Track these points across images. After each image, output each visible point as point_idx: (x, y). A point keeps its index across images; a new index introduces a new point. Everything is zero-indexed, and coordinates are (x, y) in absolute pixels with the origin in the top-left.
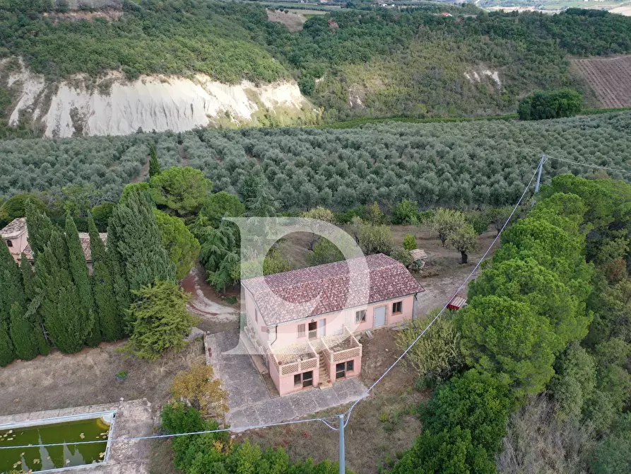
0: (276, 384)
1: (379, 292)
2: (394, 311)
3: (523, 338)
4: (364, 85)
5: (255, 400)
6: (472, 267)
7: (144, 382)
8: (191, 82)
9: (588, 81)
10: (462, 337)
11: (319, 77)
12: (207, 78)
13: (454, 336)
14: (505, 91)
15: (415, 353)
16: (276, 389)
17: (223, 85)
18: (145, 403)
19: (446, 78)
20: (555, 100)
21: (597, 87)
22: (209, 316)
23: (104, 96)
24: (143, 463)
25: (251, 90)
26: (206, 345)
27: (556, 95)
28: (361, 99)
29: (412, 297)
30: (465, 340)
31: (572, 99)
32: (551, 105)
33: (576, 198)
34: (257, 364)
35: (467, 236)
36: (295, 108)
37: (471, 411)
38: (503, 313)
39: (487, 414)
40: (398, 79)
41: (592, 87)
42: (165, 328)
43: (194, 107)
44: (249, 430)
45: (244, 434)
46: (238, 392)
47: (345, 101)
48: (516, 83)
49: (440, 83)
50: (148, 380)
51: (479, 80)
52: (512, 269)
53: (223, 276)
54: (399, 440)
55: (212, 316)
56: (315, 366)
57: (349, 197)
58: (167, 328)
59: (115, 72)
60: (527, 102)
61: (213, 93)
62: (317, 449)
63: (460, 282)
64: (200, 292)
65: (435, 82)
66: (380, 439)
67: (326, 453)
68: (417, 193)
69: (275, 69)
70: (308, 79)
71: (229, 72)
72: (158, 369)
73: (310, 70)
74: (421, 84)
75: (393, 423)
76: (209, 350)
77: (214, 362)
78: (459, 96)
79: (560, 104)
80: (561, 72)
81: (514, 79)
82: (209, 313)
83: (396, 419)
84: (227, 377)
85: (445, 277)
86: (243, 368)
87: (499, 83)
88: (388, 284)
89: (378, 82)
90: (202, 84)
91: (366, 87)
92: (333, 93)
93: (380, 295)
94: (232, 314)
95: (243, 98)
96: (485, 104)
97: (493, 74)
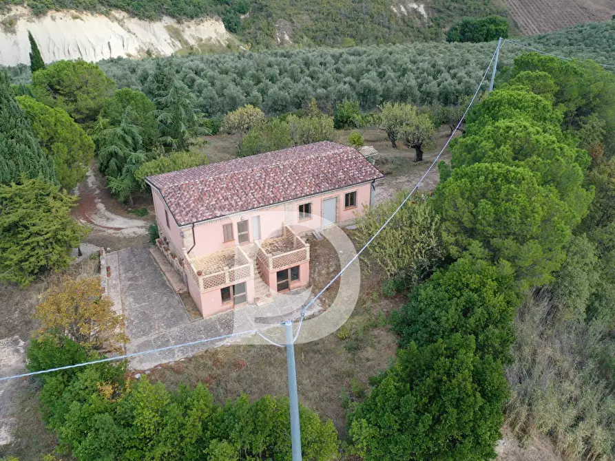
0: (197, 302)
1: (326, 179)
2: (347, 205)
3: (529, 211)
4: (291, 20)
5: (169, 326)
6: (428, 165)
7: (16, 315)
8: (106, 19)
9: (510, 12)
10: (443, 220)
11: (244, 13)
12: (124, 14)
13: (432, 221)
14: (431, 24)
15: (382, 247)
16: (198, 310)
17: (142, 22)
18: (16, 342)
19: (373, 11)
20: (483, 26)
21: (518, 18)
22: (111, 231)
23: (9, 34)
24: (6, 424)
25: (172, 26)
26: (103, 262)
27: (484, 22)
28: (288, 35)
29: (368, 186)
30: (448, 223)
31: (499, 25)
32: (480, 31)
33: (545, 76)
34: (172, 281)
35: (422, 127)
36: (221, 45)
37: (466, 312)
38: (499, 181)
39: (489, 314)
40: (325, 14)
41: (514, 18)
42: (36, 239)
43: (111, 44)
44: (160, 365)
45: (153, 371)
46: (145, 317)
47: (272, 37)
48: (442, 16)
49: (368, 17)
50: (23, 313)
51: (406, 14)
52: (501, 131)
53: (127, 181)
54: (368, 360)
55: (115, 231)
56: (248, 275)
57: (282, 101)
58: (40, 238)
59: (20, 8)
60: (456, 29)
61: (132, 30)
62: (257, 382)
63: (418, 179)
64: (101, 206)
65: (362, 16)
66: (342, 362)
67: (268, 388)
68: (358, 94)
69: (197, 4)
70: (231, 15)
71: (147, 7)
72: (35, 296)
73: (234, 6)
74: (349, 18)
75: (357, 339)
76: (108, 269)
77: (114, 282)
78: (386, 30)
79: (488, 30)
80: (485, 4)
81: (440, 11)
82: (111, 228)
83: (361, 334)
84: (132, 300)
85: (400, 175)
86: (154, 288)
87: (426, 16)
88: (338, 171)
89: (305, 17)
90: (120, 21)
91: (293, 22)
92: (260, 29)
93: (328, 183)
94: (142, 227)
95: (165, 35)
96: (413, 38)
97: (419, 7)
